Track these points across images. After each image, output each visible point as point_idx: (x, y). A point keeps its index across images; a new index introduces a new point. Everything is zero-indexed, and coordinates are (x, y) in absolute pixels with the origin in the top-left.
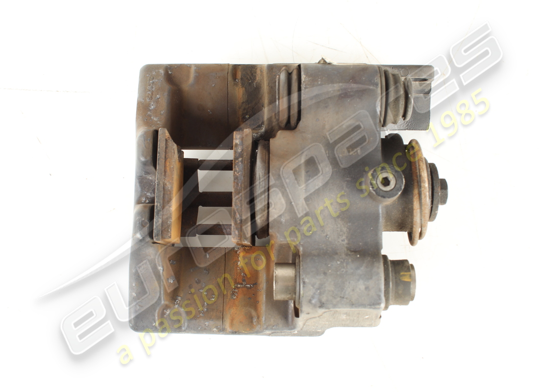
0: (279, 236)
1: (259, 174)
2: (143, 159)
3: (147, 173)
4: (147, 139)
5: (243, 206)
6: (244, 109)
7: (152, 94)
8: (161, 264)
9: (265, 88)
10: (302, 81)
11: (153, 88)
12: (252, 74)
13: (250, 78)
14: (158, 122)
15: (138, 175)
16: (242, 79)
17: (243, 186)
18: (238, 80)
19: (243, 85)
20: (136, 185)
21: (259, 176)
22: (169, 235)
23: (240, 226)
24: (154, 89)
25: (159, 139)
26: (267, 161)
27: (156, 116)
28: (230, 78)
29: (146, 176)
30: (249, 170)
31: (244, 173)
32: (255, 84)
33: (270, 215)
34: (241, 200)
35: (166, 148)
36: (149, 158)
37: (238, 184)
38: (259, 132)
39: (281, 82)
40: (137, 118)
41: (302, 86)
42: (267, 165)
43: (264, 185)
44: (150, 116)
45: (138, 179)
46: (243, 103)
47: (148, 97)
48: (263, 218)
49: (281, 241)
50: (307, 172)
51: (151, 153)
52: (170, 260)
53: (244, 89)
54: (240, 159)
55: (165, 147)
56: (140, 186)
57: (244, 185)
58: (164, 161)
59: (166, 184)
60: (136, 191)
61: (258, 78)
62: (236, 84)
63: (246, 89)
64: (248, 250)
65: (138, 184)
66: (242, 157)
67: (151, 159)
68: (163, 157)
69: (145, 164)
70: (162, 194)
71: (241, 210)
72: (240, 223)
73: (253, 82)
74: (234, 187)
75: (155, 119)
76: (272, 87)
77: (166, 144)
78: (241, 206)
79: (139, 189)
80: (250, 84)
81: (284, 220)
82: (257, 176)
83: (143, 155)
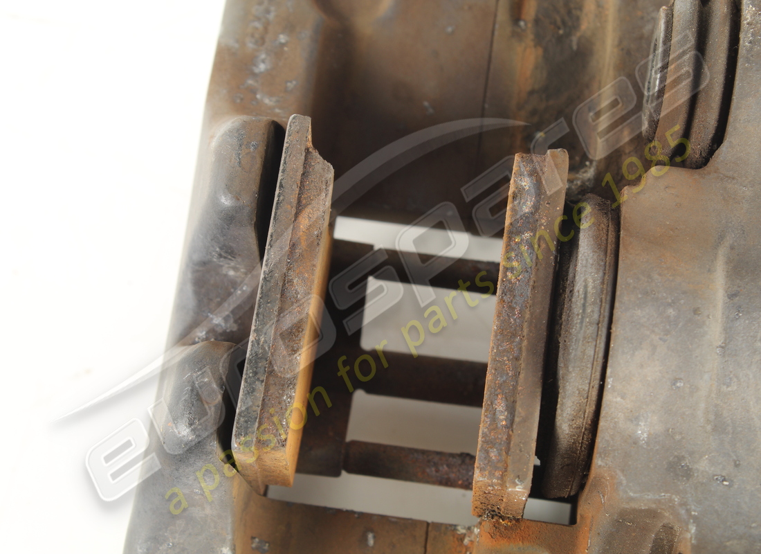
0: (624, 482)
1: (585, 280)
2: (226, 201)
3: (229, 252)
4: (249, 143)
5: (522, 376)
6: (534, 112)
7: (266, 29)
8: (229, 537)
9: (607, 53)
10: (744, 23)
11: (268, 12)
12: (569, 12)
13: (564, 23)
14: (277, 111)
15: (196, 257)
16: (537, 21)
17: (527, 316)
18: (527, 23)
19: (539, 40)
20: (181, 291)
21: (586, 287)
22: (283, 437)
23: (505, 437)
24: (271, 16)
25: (285, 145)
26: (610, 247)
27: (271, 94)
28: (503, 16)
29: (222, 262)
30: (551, 271)
31: (533, 278)
32: (574, 39)
33: (603, 413)
34: (517, 359)
35: (305, 174)
36: (249, 199)
37: (512, 308)
38: (577, 179)
39: (675, 20)
40: (211, 94)
41: (742, 36)
42: (609, 259)
43: (596, 316)
44: (253, 91)
45: (194, 272)
46: (532, 93)
47: (253, 36)
48: (579, 422)
49: (631, 499)
50: (732, 296)
51: (254, 186)
52: (253, 538)
53: (540, 51)
54: (527, 235)
55: (300, 171)
56: (197, 293)
57: (532, 314)
58: (294, 211)
59: (291, 281)
60: (180, 307)
61: (586, 25)
62: (517, 35)
63: (546, 50)
64: (506, 528)
65: (189, 288)
66: (534, 230)
67: (254, 205)
68: (294, 201)
69: (229, 219)
70: (276, 308)
71: (515, 387)
72: (506, 427)
73: (568, 35)
74: (499, 315)
75: (267, 101)
76: (629, 53)
77: (306, 163)
78: (517, 375)
79: (191, 302)
80: (560, 39)
81: (645, 435)
82: (579, 287)
83: (229, 188)
